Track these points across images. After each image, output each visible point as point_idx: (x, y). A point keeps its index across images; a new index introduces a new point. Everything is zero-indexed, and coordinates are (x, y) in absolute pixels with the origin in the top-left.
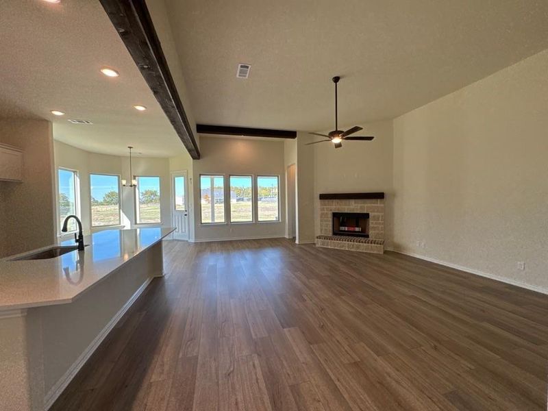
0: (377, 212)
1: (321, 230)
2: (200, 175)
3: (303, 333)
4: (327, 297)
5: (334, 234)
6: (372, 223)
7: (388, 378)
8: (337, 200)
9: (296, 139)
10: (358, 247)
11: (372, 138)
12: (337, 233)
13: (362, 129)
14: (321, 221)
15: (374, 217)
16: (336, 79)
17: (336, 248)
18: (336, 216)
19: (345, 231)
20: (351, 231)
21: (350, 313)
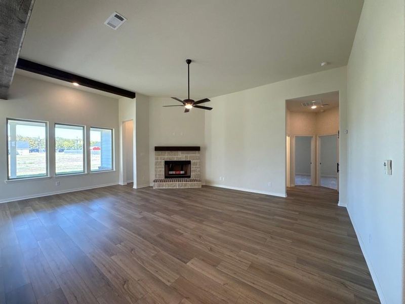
0: (197, 159)
1: (156, 176)
2: (7, 119)
3: (203, 260)
4: (195, 226)
5: (166, 177)
6: (193, 167)
7: (271, 266)
8: (168, 152)
9: (135, 98)
10: (185, 185)
11: (212, 108)
12: (168, 176)
13: (210, 101)
14: (156, 168)
15: (194, 163)
16: (189, 62)
17: (170, 188)
18: (167, 163)
19: (173, 174)
20: (177, 174)
21: (219, 232)
